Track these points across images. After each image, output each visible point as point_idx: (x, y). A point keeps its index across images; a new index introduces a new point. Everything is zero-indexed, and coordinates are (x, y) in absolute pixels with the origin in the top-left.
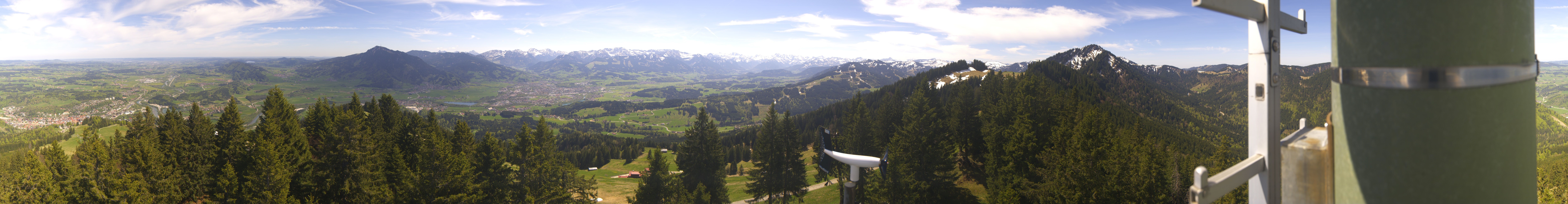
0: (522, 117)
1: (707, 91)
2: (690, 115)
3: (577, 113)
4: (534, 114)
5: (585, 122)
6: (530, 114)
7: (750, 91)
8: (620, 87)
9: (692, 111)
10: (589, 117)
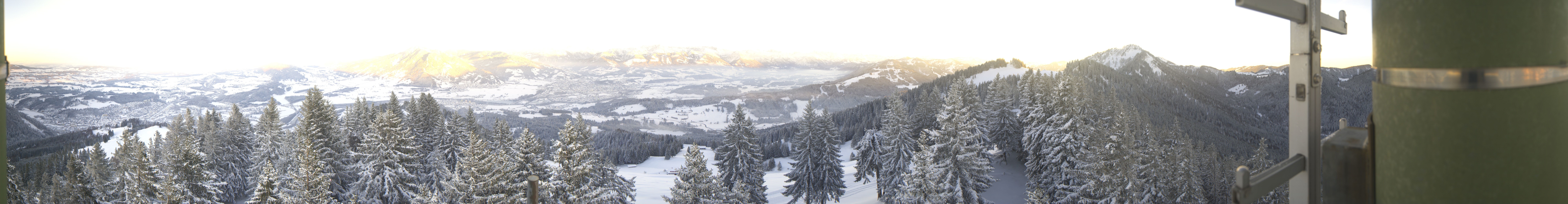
0: (561, 115)
1: (746, 88)
2: (729, 112)
3: (616, 111)
4: (573, 112)
5: (624, 119)
6: (569, 112)
7: (788, 88)
8: (659, 84)
9: (730, 107)
10: (628, 114)
